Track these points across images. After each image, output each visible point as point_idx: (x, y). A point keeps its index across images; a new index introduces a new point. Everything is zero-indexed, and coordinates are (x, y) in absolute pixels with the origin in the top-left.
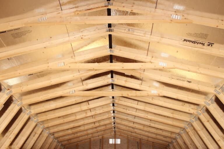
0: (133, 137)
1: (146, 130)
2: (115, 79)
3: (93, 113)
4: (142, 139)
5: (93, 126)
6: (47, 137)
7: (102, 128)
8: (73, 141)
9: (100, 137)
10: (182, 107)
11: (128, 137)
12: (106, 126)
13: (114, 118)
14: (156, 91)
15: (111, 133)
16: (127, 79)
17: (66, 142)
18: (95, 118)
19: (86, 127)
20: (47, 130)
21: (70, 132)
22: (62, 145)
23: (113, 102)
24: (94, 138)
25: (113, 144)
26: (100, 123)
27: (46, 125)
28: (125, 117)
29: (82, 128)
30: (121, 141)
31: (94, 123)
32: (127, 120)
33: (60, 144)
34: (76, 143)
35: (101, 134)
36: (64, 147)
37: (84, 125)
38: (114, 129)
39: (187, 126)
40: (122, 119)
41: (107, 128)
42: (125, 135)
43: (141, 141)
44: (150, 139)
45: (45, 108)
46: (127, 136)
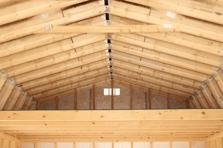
0: (138, 86)
1: (157, 77)
2: (111, 7)
3: (79, 53)
4: (152, 89)
5: (79, 71)
6: (12, 90)
7: (93, 73)
8: (50, 93)
9: (91, 86)
10: (208, 46)
11: (131, 86)
12: (99, 70)
13: (110, 59)
14: (170, 25)
15: (106, 80)
16: (128, 6)
17: (40, 95)
18: (82, 60)
19: (69, 73)
20: (12, 79)
21: (45, 80)
22: (34, 99)
23: (108, 38)
24: (81, 88)
25: (109, 95)
26: (90, 67)
27: (11, 74)
28: (127, 59)
29: (63, 75)
30: (121, 92)
31: (81, 67)
32: (129, 62)
33: (31, 98)
34: (55, 96)
35: (92, 82)
36: (37, 102)
37: (66, 71)
38: (110, 75)
39: (217, 73)
40: (122, 61)
41: (100, 74)
42: (127, 83)
43: (150, 91)
44: (163, 89)
45: (8, 50)
46: (129, 84)
